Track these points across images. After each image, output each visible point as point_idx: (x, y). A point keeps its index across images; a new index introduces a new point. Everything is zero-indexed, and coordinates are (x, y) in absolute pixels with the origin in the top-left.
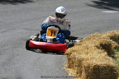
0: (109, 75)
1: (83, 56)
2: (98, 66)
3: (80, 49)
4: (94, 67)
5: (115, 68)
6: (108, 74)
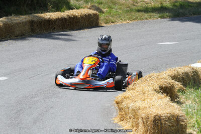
0: (174, 128)
3: (134, 95)
4: (155, 117)
5: (183, 118)
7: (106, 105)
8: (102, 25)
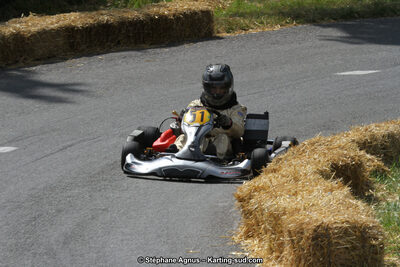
0: (357, 252)
1: (284, 202)
2: (327, 229)
5: (375, 231)
6: (354, 248)
7: (220, 204)
8: (220, 35)
